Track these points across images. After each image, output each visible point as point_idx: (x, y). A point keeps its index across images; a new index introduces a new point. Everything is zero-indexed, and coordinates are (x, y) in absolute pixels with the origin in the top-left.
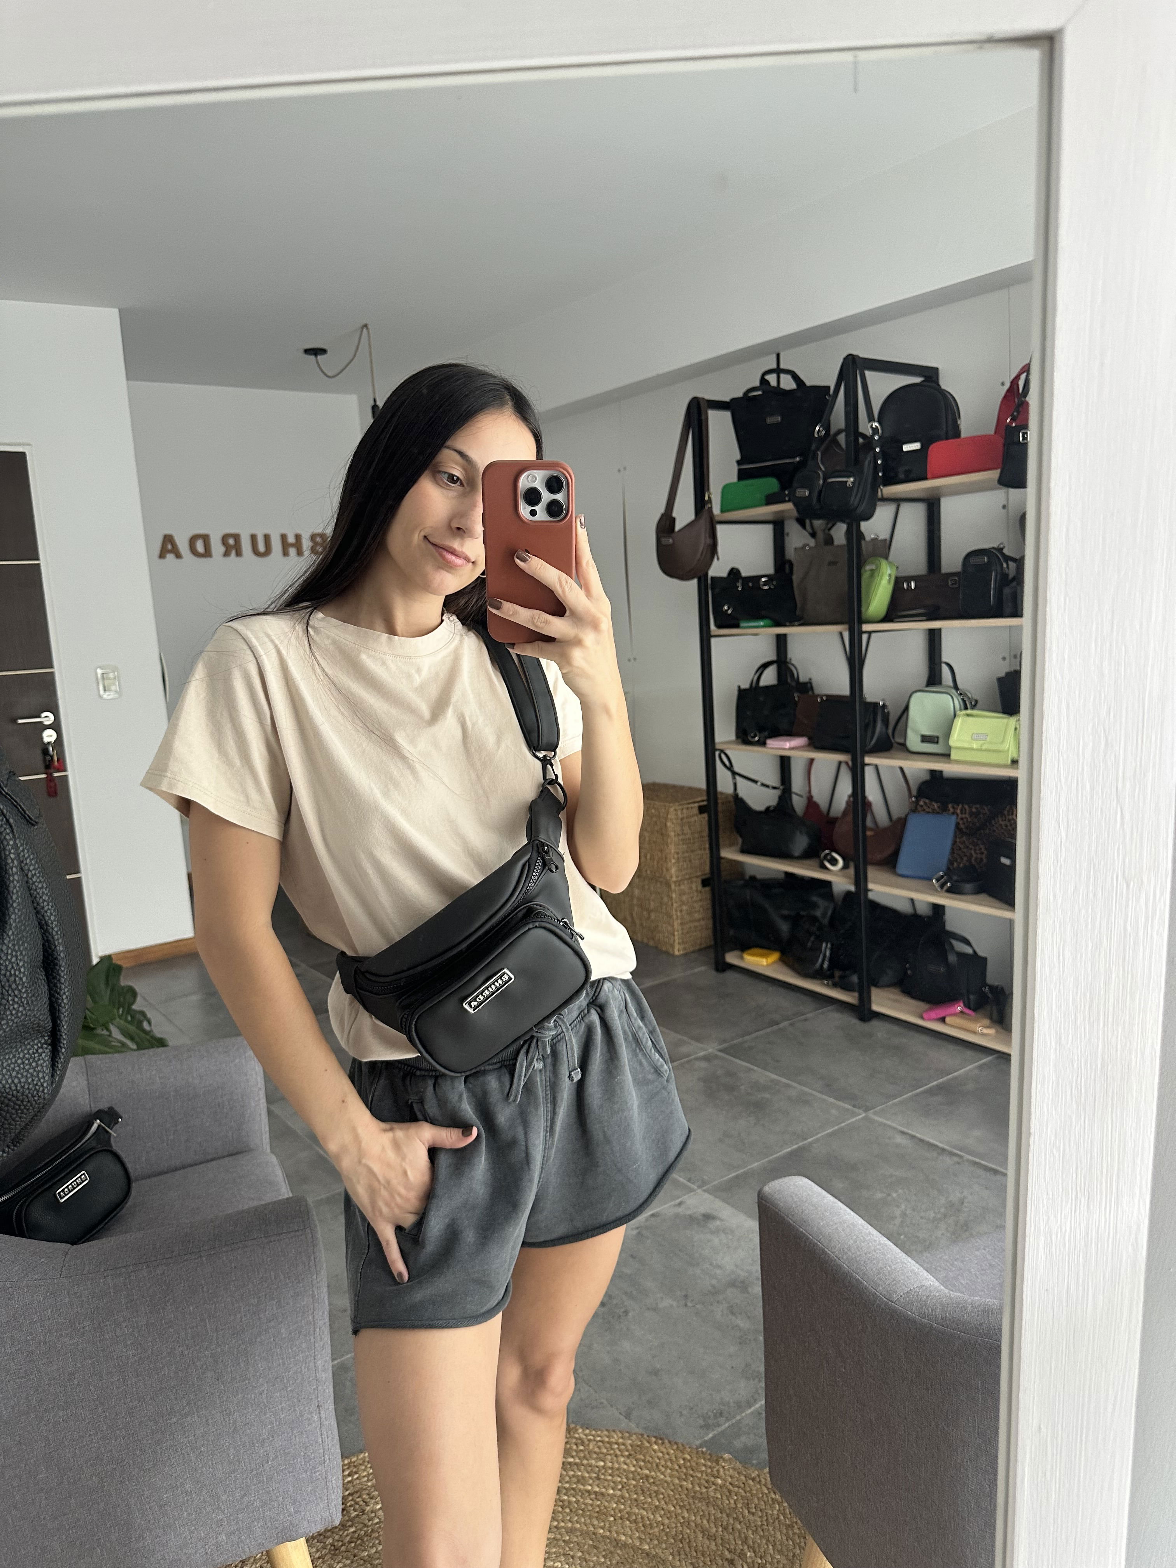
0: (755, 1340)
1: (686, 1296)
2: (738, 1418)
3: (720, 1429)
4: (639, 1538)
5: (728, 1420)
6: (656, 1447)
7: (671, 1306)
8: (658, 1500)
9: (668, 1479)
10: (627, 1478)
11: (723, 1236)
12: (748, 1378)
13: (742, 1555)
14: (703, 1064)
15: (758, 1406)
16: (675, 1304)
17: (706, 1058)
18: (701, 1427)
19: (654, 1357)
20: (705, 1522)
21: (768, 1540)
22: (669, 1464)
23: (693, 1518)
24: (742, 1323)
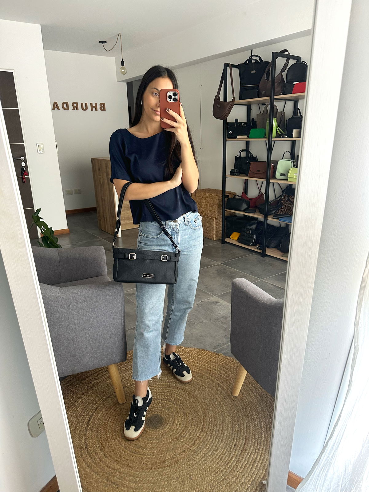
0: (228, 330)
1: (210, 320)
2: (223, 347)
3: (218, 349)
4: (198, 370)
5: (220, 347)
6: (203, 351)
7: (206, 322)
8: (203, 362)
9: (206, 358)
10: (195, 358)
11: (221, 307)
12: (226, 338)
13: (224, 374)
14: (217, 267)
15: (228, 344)
16: (207, 321)
17: (218, 265)
18: (213, 348)
19: (202, 333)
20: (215, 367)
21: (230, 371)
22: (206, 355)
23: (211, 366)
24: (225, 326)
